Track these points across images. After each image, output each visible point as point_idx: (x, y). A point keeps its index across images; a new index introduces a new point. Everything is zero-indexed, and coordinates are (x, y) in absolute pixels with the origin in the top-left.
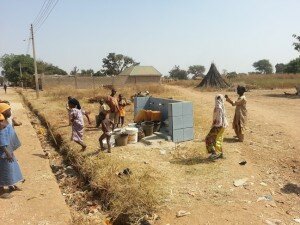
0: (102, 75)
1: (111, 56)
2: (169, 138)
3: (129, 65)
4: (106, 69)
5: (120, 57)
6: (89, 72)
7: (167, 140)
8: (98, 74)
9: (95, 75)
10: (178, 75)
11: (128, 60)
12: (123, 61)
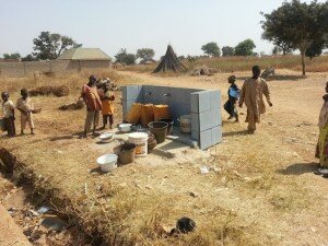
0: (34, 60)
1: (44, 35)
2: (195, 143)
3: (69, 47)
4: (38, 52)
5: (56, 37)
6: (15, 57)
7: (193, 147)
8: (29, 59)
9: (24, 60)
10: (126, 60)
11: (67, 41)
12: (60, 42)
